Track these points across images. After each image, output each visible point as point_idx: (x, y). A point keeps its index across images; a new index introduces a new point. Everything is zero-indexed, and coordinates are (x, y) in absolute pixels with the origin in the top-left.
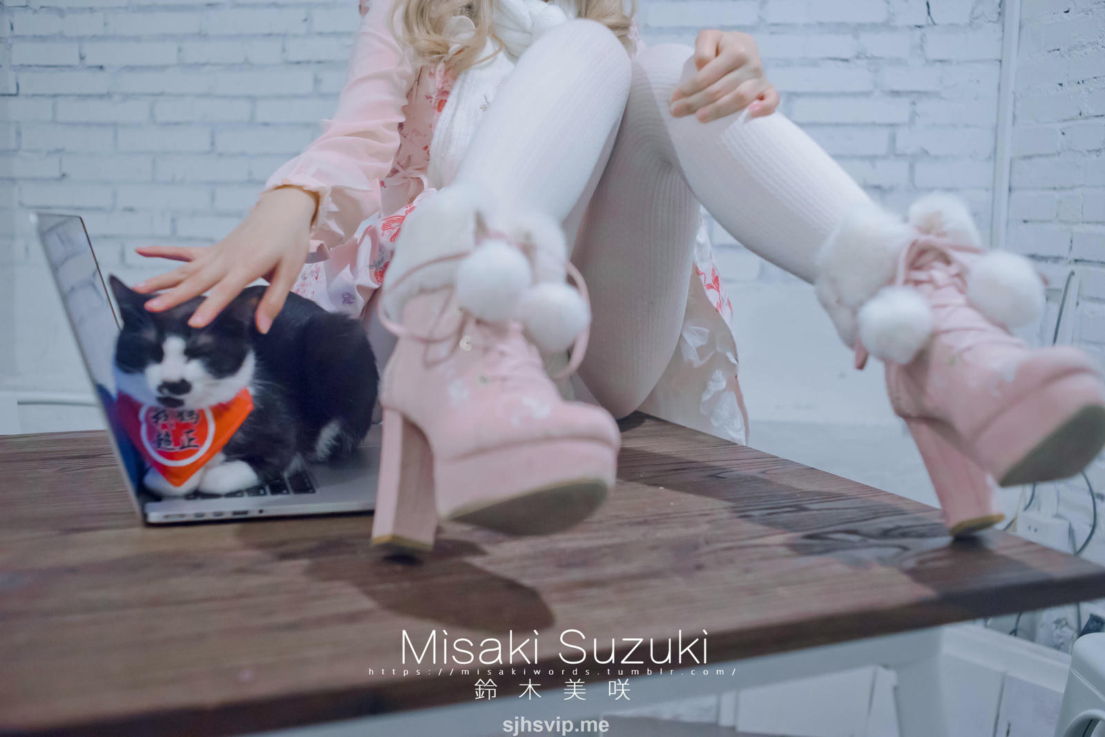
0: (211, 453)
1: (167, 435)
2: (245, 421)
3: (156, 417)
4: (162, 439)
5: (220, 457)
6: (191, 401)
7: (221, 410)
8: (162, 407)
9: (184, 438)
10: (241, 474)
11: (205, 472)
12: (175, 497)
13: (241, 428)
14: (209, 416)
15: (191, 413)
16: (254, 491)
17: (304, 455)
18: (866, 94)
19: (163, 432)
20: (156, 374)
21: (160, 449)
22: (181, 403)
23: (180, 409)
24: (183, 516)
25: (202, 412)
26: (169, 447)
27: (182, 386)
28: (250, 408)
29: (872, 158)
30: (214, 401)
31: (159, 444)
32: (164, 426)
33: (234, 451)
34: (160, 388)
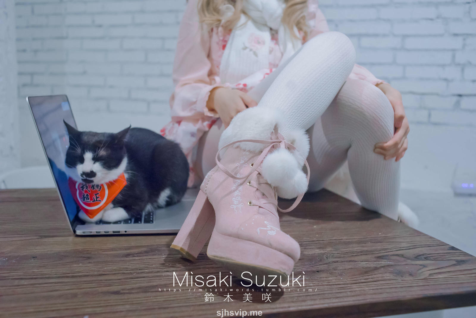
0: (106, 204)
1: (87, 195)
2: (122, 190)
3: (83, 187)
4: (85, 197)
5: (111, 205)
6: (96, 180)
7: (111, 184)
8: (84, 183)
9: (94, 197)
10: (120, 213)
11: (104, 212)
12: (91, 223)
13: (120, 193)
14: (106, 187)
15: (98, 186)
16: (126, 221)
17: (152, 204)
18: (441, 35)
19: (86, 194)
20: (81, 168)
21: (84, 202)
22: (92, 181)
23: (92, 184)
24: (91, 232)
25: (102, 185)
26: (88, 201)
27: (92, 174)
28: (125, 183)
29: (443, 66)
30: (107, 180)
31: (84, 199)
32: (86, 192)
33: (117, 203)
34: (82, 175)
